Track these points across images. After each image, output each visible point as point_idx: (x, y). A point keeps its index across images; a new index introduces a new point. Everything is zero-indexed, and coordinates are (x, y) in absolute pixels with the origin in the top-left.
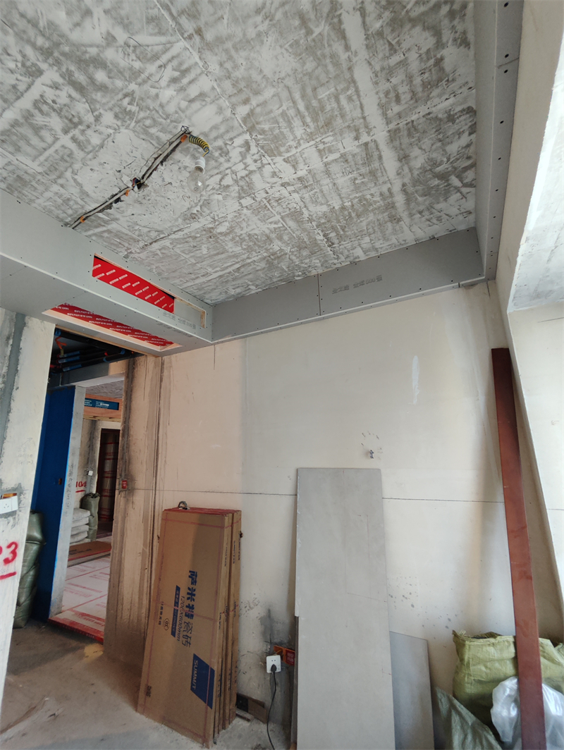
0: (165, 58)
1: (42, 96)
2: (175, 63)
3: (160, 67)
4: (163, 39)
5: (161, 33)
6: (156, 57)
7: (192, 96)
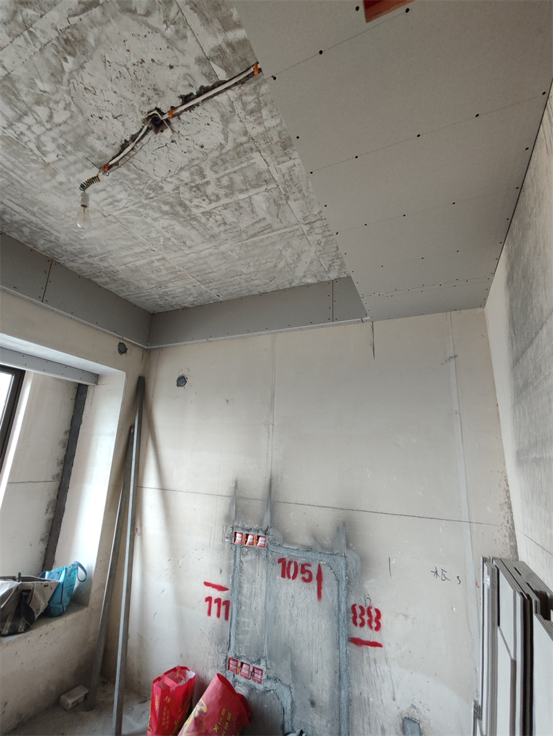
0: (124, 210)
1: (210, 203)
2: (118, 208)
3: (126, 208)
4: (125, 217)
5: (127, 219)
6: (129, 211)
7: (103, 192)
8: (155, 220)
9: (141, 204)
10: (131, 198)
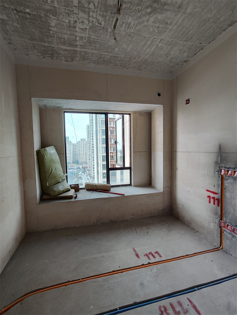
8: (148, 21)
9: (139, 17)
10: (134, 18)
